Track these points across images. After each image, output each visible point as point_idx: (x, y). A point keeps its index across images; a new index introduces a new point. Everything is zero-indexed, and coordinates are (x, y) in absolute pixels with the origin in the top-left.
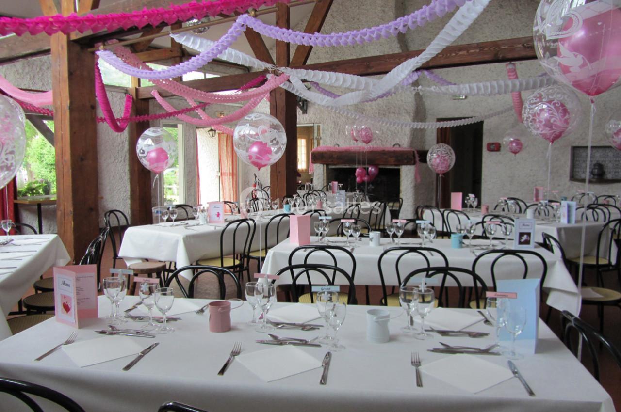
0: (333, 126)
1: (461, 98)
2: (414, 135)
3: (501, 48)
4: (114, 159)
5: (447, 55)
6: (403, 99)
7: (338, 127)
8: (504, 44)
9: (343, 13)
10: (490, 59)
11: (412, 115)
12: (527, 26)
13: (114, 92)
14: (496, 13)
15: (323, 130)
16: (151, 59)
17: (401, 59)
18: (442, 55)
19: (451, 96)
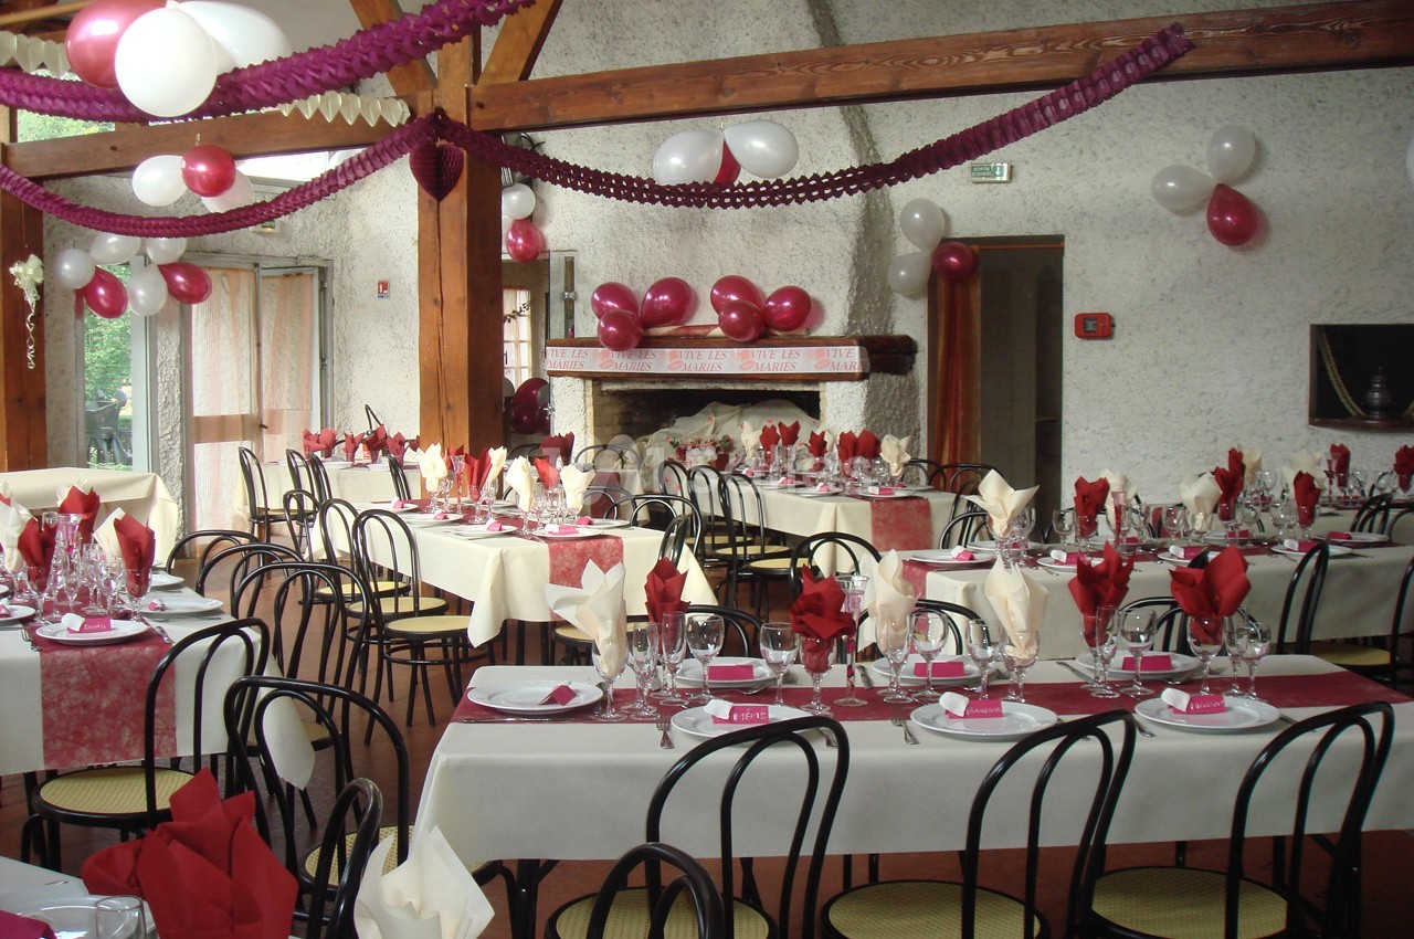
1: (998, 179)
2: (859, 289)
3: (1104, 43)
5: (950, 60)
8: (1113, 34)
11: (853, 228)
15: (583, 274)
17: (818, 70)
18: (936, 61)
19: (967, 174)
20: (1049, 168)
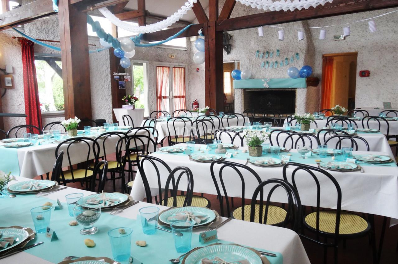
0: (248, 62)
1: (341, 39)
4: (101, 87)
5: (330, 7)
7: (252, 63)
10: (363, 8)
16: (125, 18)
17: (297, 12)
18: (327, 8)
19: (333, 38)
20: (354, 36)
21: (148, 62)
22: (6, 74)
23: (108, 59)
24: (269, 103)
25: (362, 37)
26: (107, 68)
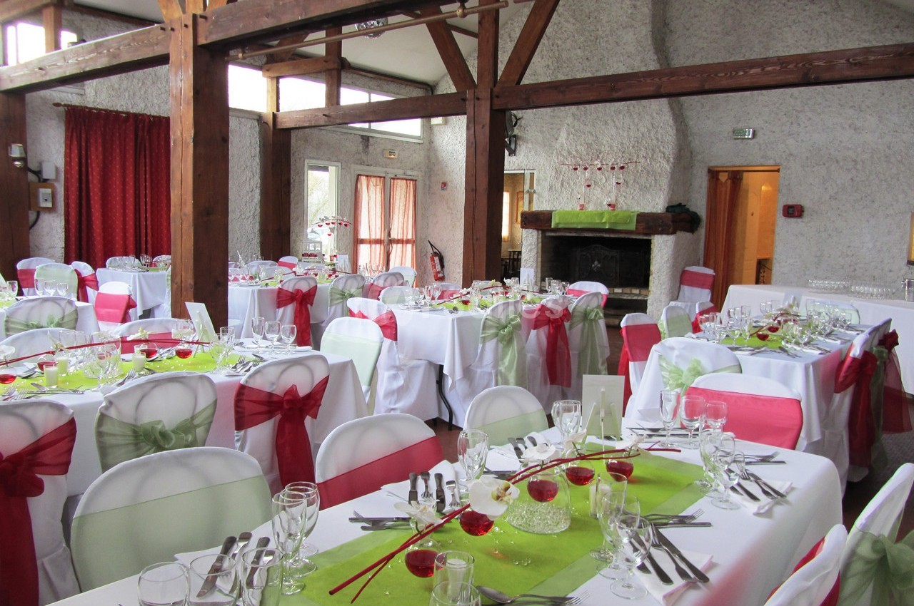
0: (554, 174)
1: (746, 137)
2: (673, 190)
3: (814, 64)
4: (239, 214)
5: (731, 74)
6: (659, 137)
7: (561, 176)
8: (818, 59)
9: (573, 7)
10: (797, 81)
12: (851, 31)
13: (243, 118)
14: (805, 10)
15: (538, 180)
16: (297, 72)
17: (663, 79)
18: (723, 74)
19: (731, 134)
20: (774, 132)
21: (339, 164)
22: (42, 180)
23: (255, 156)
24: (596, 263)
25: (790, 135)
26: (253, 175)
